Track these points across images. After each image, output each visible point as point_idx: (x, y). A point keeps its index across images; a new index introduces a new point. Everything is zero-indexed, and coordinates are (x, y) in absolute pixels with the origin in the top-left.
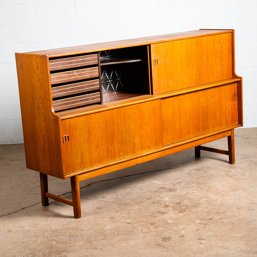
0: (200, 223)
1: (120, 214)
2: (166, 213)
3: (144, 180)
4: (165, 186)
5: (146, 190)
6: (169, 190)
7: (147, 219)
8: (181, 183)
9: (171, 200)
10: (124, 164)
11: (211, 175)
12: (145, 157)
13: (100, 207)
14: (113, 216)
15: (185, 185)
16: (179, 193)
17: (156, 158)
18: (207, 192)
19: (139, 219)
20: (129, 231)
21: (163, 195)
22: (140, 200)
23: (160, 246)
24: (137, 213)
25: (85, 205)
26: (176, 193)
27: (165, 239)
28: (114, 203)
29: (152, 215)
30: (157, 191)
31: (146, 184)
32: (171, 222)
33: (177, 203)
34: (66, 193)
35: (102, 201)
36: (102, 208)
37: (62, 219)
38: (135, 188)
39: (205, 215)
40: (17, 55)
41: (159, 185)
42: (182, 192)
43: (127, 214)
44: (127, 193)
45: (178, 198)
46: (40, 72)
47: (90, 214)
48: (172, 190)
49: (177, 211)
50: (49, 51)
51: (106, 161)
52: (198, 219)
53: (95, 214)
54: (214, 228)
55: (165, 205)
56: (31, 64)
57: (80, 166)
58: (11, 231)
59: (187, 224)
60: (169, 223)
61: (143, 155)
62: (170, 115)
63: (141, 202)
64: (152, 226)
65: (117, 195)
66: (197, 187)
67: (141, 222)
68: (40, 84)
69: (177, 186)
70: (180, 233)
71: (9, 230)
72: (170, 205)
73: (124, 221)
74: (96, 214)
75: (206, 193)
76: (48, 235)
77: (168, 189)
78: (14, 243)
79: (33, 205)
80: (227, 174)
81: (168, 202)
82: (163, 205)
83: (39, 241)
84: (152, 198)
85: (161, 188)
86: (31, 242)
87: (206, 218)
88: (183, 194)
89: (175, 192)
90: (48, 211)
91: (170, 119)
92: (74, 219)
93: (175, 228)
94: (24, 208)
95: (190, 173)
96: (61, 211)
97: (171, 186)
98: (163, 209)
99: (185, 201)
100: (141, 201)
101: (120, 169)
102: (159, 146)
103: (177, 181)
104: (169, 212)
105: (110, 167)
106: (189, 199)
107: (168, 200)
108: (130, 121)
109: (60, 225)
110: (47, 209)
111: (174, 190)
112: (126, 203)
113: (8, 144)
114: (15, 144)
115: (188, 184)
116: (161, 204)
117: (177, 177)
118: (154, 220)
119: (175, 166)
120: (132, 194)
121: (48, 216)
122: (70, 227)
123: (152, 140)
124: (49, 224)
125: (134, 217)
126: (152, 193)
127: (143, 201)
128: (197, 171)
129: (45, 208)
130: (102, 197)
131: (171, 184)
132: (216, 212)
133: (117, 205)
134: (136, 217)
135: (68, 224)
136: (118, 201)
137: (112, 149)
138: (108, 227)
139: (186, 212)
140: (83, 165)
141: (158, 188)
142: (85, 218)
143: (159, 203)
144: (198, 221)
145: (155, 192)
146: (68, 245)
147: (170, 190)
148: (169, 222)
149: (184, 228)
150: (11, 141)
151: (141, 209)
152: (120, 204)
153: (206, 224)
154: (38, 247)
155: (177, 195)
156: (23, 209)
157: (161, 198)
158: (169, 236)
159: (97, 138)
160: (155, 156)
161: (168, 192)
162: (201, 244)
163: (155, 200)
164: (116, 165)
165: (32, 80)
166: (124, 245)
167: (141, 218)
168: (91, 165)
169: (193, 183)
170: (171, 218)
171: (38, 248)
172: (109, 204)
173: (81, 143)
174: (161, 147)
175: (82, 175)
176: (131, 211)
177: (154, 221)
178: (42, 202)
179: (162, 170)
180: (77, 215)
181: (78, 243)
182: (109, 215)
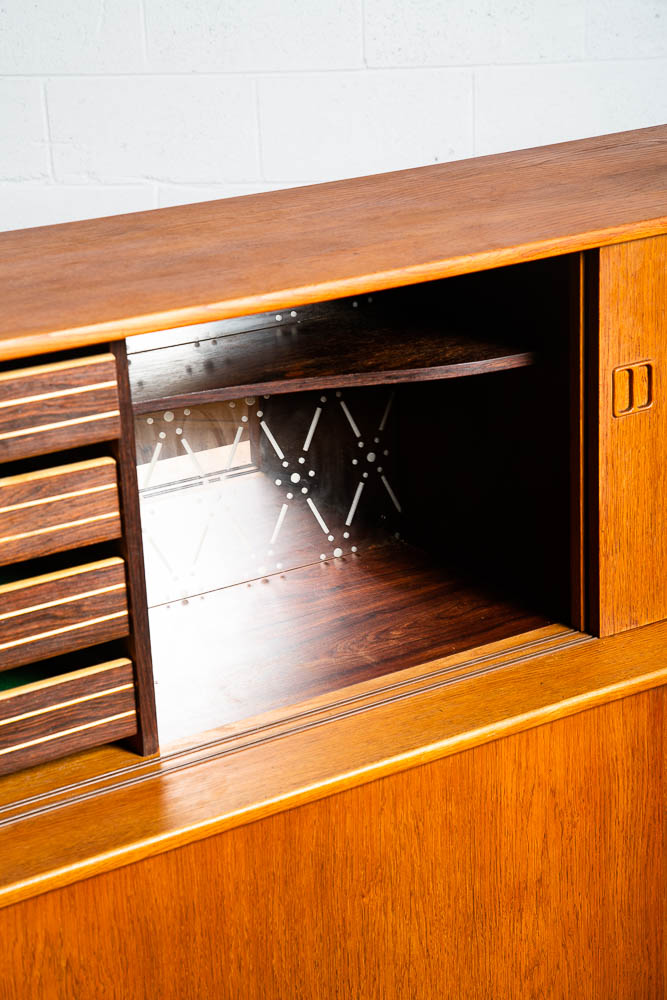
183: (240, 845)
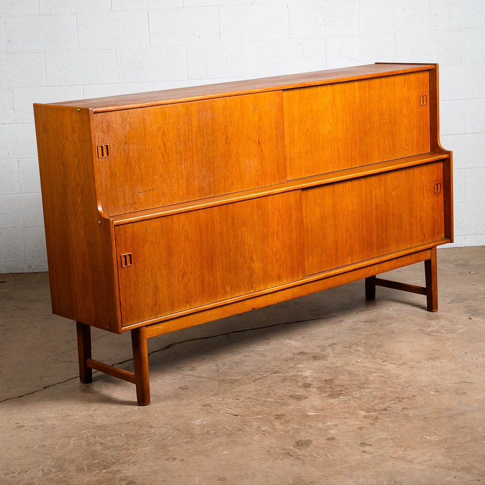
0: (365, 417)
1: (221, 399)
2: (306, 398)
3: (269, 339)
4: (307, 350)
5: (272, 358)
6: (313, 357)
7: (270, 407)
8: (336, 344)
9: (315, 375)
10: (231, 308)
11: (393, 332)
12: (269, 295)
13: (185, 386)
14: (208, 402)
15: (344, 349)
16: (332, 363)
17: (289, 299)
18: (383, 362)
19: (255, 408)
20: (236, 429)
21: (301, 366)
22: (260, 374)
23: (291, 456)
24: (252, 397)
25: (159, 382)
26: (326, 362)
27: (299, 444)
28: (211, 379)
29: (279, 401)
30: (291, 359)
31: (271, 346)
32: (313, 414)
33: (326, 380)
34: (126, 361)
35: (189, 375)
36: (188, 389)
37: (114, 407)
38: (252, 354)
39: (375, 402)
40: (37, 107)
41: (296, 348)
42: (337, 361)
43: (233, 399)
44: (237, 362)
45: (329, 371)
46: (78, 138)
47: (167, 398)
48: (319, 357)
49: (325, 395)
50: (94, 102)
51: (199, 301)
52: (363, 410)
53: (176, 398)
54: (390, 425)
55: (305, 384)
56: (61, 125)
57: (152, 310)
58: (22, 426)
59: (343, 417)
60: (309, 416)
61: (266, 293)
62: (317, 219)
63: (262, 378)
64: (278, 421)
65: (217, 366)
66: (364, 352)
67: (258, 413)
68: (77, 161)
69: (329, 351)
70: (329, 434)
71: (19, 425)
72: (313, 383)
73: (228, 410)
74: (179, 398)
75: (380, 363)
76: (89, 435)
77: (312, 355)
78: (27, 447)
79: (64, 382)
80: (422, 330)
81: (310, 379)
82: (301, 384)
83: (72, 445)
84: (282, 370)
85: (298, 354)
86: (57, 446)
87: (376, 408)
88: (339, 364)
89: (324, 362)
90: (91, 392)
91: (316, 227)
92: (136, 408)
93: (321, 425)
94: (48, 387)
95: (353, 327)
96: (115, 393)
97: (317, 351)
98: (300, 391)
99: (340, 377)
100: (260, 377)
101: (223, 317)
102: (298, 275)
103: (330, 341)
104: (311, 395)
105: (204, 313)
106: (350, 373)
107: (310, 375)
108: (243, 229)
109: (110, 417)
110: (88, 388)
111: (324, 358)
112: (234, 379)
113: (23, 273)
114: (36, 273)
115: (350, 347)
116: (297, 382)
117: (330, 335)
118: (283, 410)
119: (327, 314)
120: (246, 364)
121: (91, 401)
122: (128, 421)
123: (285, 265)
124: (91, 416)
125: (246, 405)
126: (282, 361)
127: (264, 377)
128: (366, 323)
129: (84, 387)
130: (190, 368)
131: (318, 347)
132: (397, 397)
133: (217, 383)
134: (251, 404)
135: (125, 415)
136: (219, 375)
137: (211, 279)
138: (198, 422)
139: (341, 397)
140: (156, 308)
141: (294, 354)
142: (157, 405)
143: (294, 379)
144: (363, 413)
145: (287, 360)
146: (124, 452)
147: (316, 358)
148: (310, 414)
149: (335, 425)
150: (29, 267)
151: (259, 390)
152: (224, 381)
153: (377, 418)
154: (69, 455)
155: (327, 366)
156: (45, 388)
157: (298, 372)
158: (308, 438)
159: (182, 259)
160: (289, 294)
161: (311, 361)
162: (365, 453)
163: (286, 374)
164: (215, 309)
165: (62, 153)
166: (225, 452)
167: (259, 407)
168: (173, 308)
169: (358, 345)
170: (314, 408)
171: (69, 457)
172: (202, 382)
173: (154, 269)
174: (301, 277)
175: (152, 326)
176: (241, 394)
177: (283, 412)
178: (80, 377)
179: (303, 321)
180: (143, 399)
181: (141, 449)
182: (202, 401)
183: (217, 211)
